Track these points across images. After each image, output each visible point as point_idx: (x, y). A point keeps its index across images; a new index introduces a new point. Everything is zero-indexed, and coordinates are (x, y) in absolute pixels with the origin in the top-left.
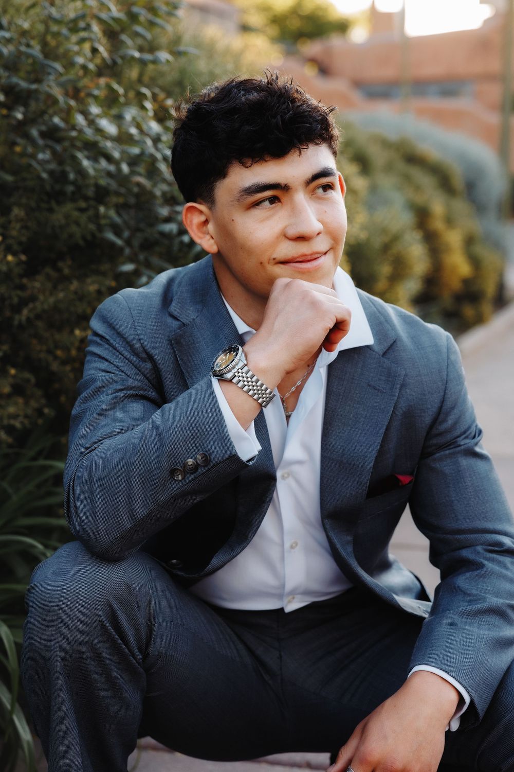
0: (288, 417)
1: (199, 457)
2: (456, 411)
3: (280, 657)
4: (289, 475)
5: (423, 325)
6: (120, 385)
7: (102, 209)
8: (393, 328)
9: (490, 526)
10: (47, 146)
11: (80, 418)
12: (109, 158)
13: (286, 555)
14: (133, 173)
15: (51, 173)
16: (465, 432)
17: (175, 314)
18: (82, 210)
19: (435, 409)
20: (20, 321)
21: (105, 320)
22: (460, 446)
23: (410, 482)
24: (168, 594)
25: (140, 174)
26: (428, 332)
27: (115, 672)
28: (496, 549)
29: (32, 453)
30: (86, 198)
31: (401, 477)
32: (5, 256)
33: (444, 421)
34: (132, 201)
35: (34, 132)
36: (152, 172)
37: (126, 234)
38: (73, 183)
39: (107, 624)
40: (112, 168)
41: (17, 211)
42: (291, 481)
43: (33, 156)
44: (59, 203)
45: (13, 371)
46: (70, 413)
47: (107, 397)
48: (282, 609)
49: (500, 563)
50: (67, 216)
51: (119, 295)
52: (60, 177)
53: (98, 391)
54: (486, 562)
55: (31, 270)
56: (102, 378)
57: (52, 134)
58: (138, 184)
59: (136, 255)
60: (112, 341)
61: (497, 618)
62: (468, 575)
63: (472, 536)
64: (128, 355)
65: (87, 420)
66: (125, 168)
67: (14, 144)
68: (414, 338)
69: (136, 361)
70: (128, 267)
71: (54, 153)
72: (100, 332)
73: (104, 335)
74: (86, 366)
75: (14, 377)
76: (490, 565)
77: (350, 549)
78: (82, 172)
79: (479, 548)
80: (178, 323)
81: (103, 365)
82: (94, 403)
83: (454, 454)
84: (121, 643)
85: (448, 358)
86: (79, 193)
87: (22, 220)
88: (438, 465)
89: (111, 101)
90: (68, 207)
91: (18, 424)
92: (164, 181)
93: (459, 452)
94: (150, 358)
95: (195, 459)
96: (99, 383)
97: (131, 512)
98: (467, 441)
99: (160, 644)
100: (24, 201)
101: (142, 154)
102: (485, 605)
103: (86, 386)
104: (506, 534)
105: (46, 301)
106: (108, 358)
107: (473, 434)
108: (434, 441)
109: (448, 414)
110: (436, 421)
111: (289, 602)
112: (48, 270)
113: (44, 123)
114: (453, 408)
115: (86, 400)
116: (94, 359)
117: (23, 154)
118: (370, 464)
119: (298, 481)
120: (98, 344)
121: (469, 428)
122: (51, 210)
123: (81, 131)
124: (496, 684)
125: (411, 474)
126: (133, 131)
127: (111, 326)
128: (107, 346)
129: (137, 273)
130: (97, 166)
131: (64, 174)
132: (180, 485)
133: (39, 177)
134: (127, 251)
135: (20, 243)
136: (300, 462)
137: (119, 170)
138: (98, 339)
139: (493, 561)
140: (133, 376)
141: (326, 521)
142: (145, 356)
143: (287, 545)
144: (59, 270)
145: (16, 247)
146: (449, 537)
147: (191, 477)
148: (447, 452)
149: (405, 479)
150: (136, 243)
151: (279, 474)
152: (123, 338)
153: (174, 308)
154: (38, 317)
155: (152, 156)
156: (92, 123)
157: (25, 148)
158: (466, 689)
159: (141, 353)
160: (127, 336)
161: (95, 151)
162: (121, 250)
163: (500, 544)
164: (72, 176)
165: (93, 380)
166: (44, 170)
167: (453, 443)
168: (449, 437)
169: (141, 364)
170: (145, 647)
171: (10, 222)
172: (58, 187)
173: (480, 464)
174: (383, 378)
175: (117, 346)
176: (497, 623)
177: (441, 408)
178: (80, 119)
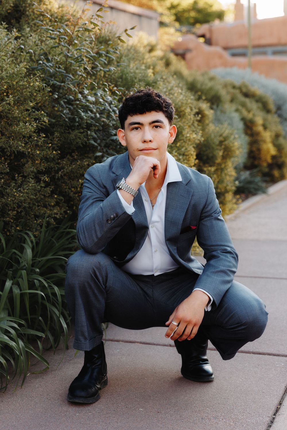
0: (153, 206)
1: (115, 214)
2: (211, 204)
3: (153, 291)
4: (154, 226)
5: (200, 175)
6: (95, 197)
7: (89, 132)
8: (190, 175)
9: (223, 243)
10: (67, 107)
11: (81, 209)
12: (92, 111)
13: (153, 254)
14: (101, 117)
15: (69, 118)
16: (215, 212)
17: (114, 172)
18: (81, 133)
19: (204, 204)
20: (58, 176)
21: (90, 175)
22: (213, 216)
23: (196, 229)
24: (112, 267)
25: (104, 118)
26: (202, 177)
27: (96, 291)
28: (225, 251)
29: (65, 227)
30: (83, 128)
31: (192, 227)
32: (53, 152)
33: (207, 208)
34: (101, 128)
35: (62, 102)
36: (109, 116)
37: (99, 141)
38: (78, 122)
39: (93, 275)
40: (93, 115)
41: (56, 134)
42: (154, 228)
43: (62, 111)
44: (73, 130)
45: (56, 196)
46: (78, 208)
47: (90, 201)
48: (153, 275)
49: (226, 256)
50: (76, 136)
51: (94, 166)
52: (72, 120)
53: (87, 199)
54: (220, 256)
55: (62, 157)
56: (89, 195)
57: (69, 102)
58: (103, 121)
59: (103, 149)
60: (92, 182)
61: (224, 274)
62: (214, 260)
63: (217, 247)
64: (97, 186)
65: (84, 209)
66: (98, 115)
67: (55, 106)
68: (197, 180)
69: (100, 188)
70: (99, 154)
71: (70, 109)
72: (88, 179)
73: (89, 180)
74: (83, 191)
75: (56, 198)
76: (222, 257)
77: (176, 251)
78: (81, 118)
79: (219, 251)
80: (115, 175)
81: (89, 190)
82: (86, 203)
83: (211, 219)
84: (98, 282)
85: (209, 186)
86: (80, 126)
87: (58, 137)
88: (205, 223)
89: (92, 88)
90: (77, 131)
91: (58, 217)
92: (114, 120)
93: (212, 218)
94: (105, 187)
95: (114, 215)
96: (88, 196)
97: (97, 235)
98: (216, 215)
99: (110, 283)
100: (59, 130)
101: (104, 109)
102: (219, 269)
103: (83, 198)
104: (228, 247)
105: (68, 169)
106: (91, 188)
107: (218, 212)
108: (204, 215)
109: (208, 205)
110: (204, 207)
111: (155, 272)
112: (68, 156)
113: (66, 99)
114: (210, 203)
115: (84, 203)
116: (86, 188)
117: (58, 111)
118: (181, 222)
119: (157, 229)
120: (88, 183)
121: (216, 210)
122: (69, 133)
123: (80, 101)
124: (222, 295)
125: (196, 226)
126: (101, 100)
127: (92, 177)
128: (90, 184)
129: (103, 157)
130: (87, 115)
131: (74, 119)
132: (111, 224)
133: (65, 120)
134: (99, 148)
135: (58, 146)
136: (157, 222)
137: (96, 116)
138: (87, 181)
139: (223, 255)
140: (99, 193)
141: (167, 242)
142: (103, 187)
143: (153, 250)
144: (73, 157)
145: (56, 148)
146: (209, 247)
147: (113, 221)
148: (208, 218)
149: (194, 227)
150: (103, 145)
151: (150, 226)
152: (96, 180)
153: (114, 169)
154: (65, 175)
155: (109, 110)
156: (85, 97)
157: (59, 109)
158: (211, 296)
159: (102, 186)
160: (97, 180)
161: (86, 109)
162: (97, 147)
163: (226, 250)
164: (77, 120)
165: (86, 196)
166: (67, 118)
167: (210, 215)
168: (209, 213)
169: (102, 189)
170: (105, 284)
171: (54, 138)
172: (72, 124)
173: (220, 222)
174: (186, 193)
175: (94, 183)
176: (223, 275)
177: (206, 203)
178: (80, 96)
